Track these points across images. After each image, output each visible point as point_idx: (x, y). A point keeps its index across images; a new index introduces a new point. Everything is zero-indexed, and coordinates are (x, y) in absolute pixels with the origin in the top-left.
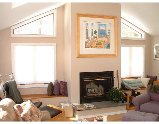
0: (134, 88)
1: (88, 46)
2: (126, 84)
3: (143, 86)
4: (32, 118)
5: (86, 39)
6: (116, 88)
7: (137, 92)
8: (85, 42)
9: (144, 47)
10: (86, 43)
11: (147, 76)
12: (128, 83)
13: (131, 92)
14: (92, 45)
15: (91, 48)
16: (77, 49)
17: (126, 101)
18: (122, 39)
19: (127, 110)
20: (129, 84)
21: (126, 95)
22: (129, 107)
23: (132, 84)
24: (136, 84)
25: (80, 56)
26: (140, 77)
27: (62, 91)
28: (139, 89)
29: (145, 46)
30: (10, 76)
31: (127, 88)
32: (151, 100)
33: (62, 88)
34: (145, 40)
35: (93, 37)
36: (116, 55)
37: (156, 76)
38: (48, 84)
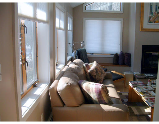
1: (152, 21)
4: (97, 74)
5: (150, 14)
8: (149, 16)
10: (150, 18)
14: (155, 20)
15: (155, 22)
16: (141, 23)
25: (143, 30)
27: (126, 61)
30: (82, 44)
33: (126, 58)
35: (156, 12)
38: (114, 55)
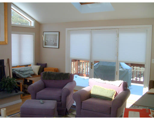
0: (25, 76)
2: (17, 73)
3: (34, 73)
6: (8, 77)
7: (29, 80)
9: (33, 35)
11: (37, 63)
12: (19, 71)
13: (23, 80)
17: (19, 90)
18: (12, 25)
19: (21, 100)
20: (21, 73)
21: (19, 84)
22: (23, 96)
23: (23, 72)
24: (28, 72)
26: (30, 65)
28: (30, 77)
29: (34, 33)
31: (18, 76)
32: (45, 87)
34: (35, 27)
36: (7, 42)
37: (45, 63)
